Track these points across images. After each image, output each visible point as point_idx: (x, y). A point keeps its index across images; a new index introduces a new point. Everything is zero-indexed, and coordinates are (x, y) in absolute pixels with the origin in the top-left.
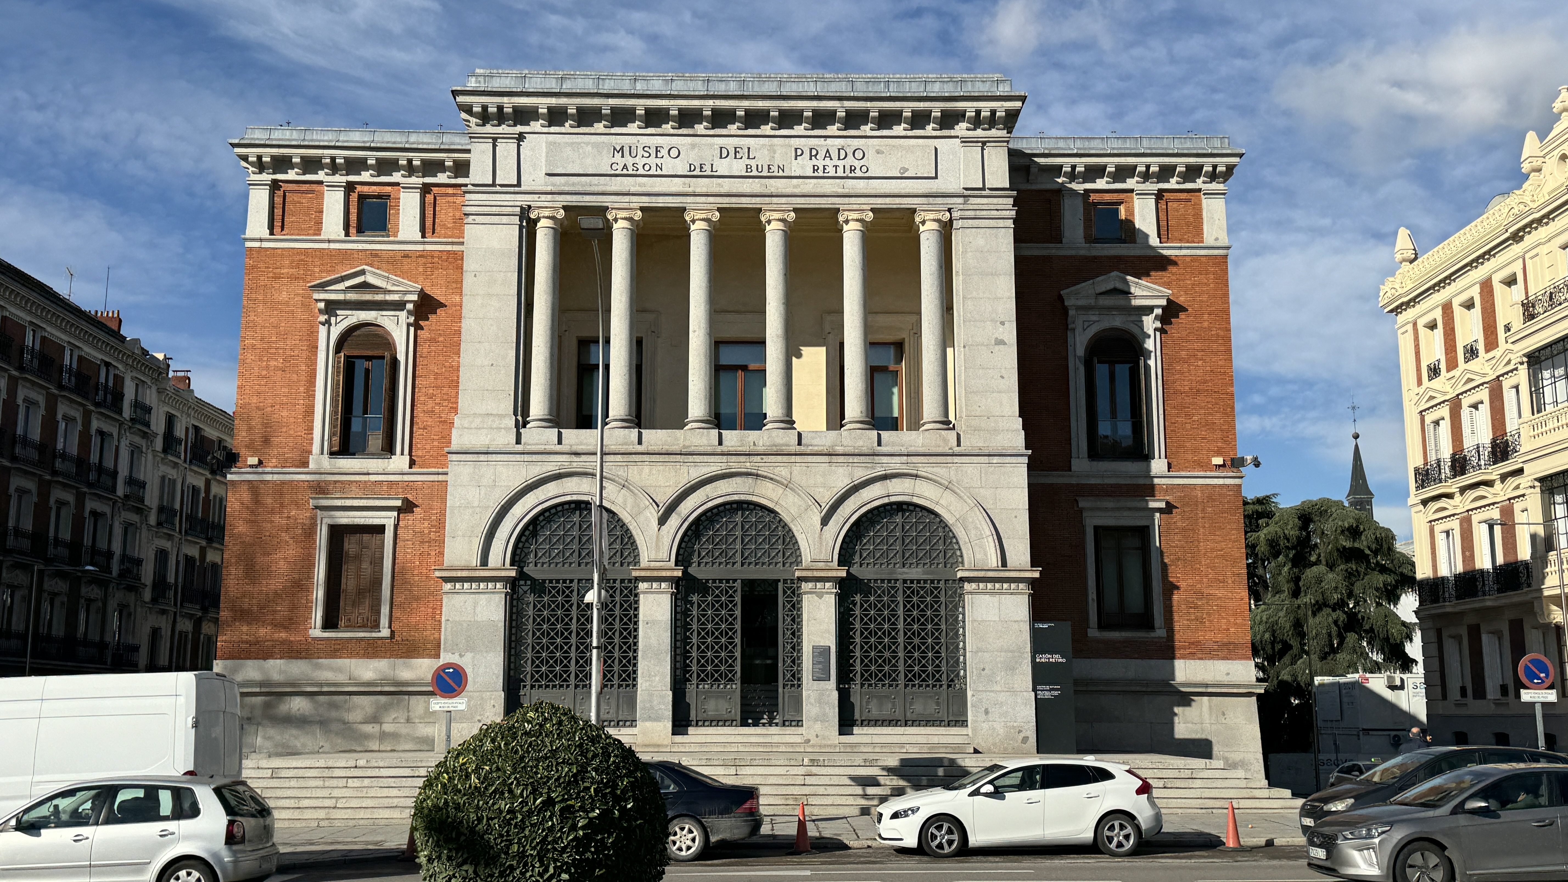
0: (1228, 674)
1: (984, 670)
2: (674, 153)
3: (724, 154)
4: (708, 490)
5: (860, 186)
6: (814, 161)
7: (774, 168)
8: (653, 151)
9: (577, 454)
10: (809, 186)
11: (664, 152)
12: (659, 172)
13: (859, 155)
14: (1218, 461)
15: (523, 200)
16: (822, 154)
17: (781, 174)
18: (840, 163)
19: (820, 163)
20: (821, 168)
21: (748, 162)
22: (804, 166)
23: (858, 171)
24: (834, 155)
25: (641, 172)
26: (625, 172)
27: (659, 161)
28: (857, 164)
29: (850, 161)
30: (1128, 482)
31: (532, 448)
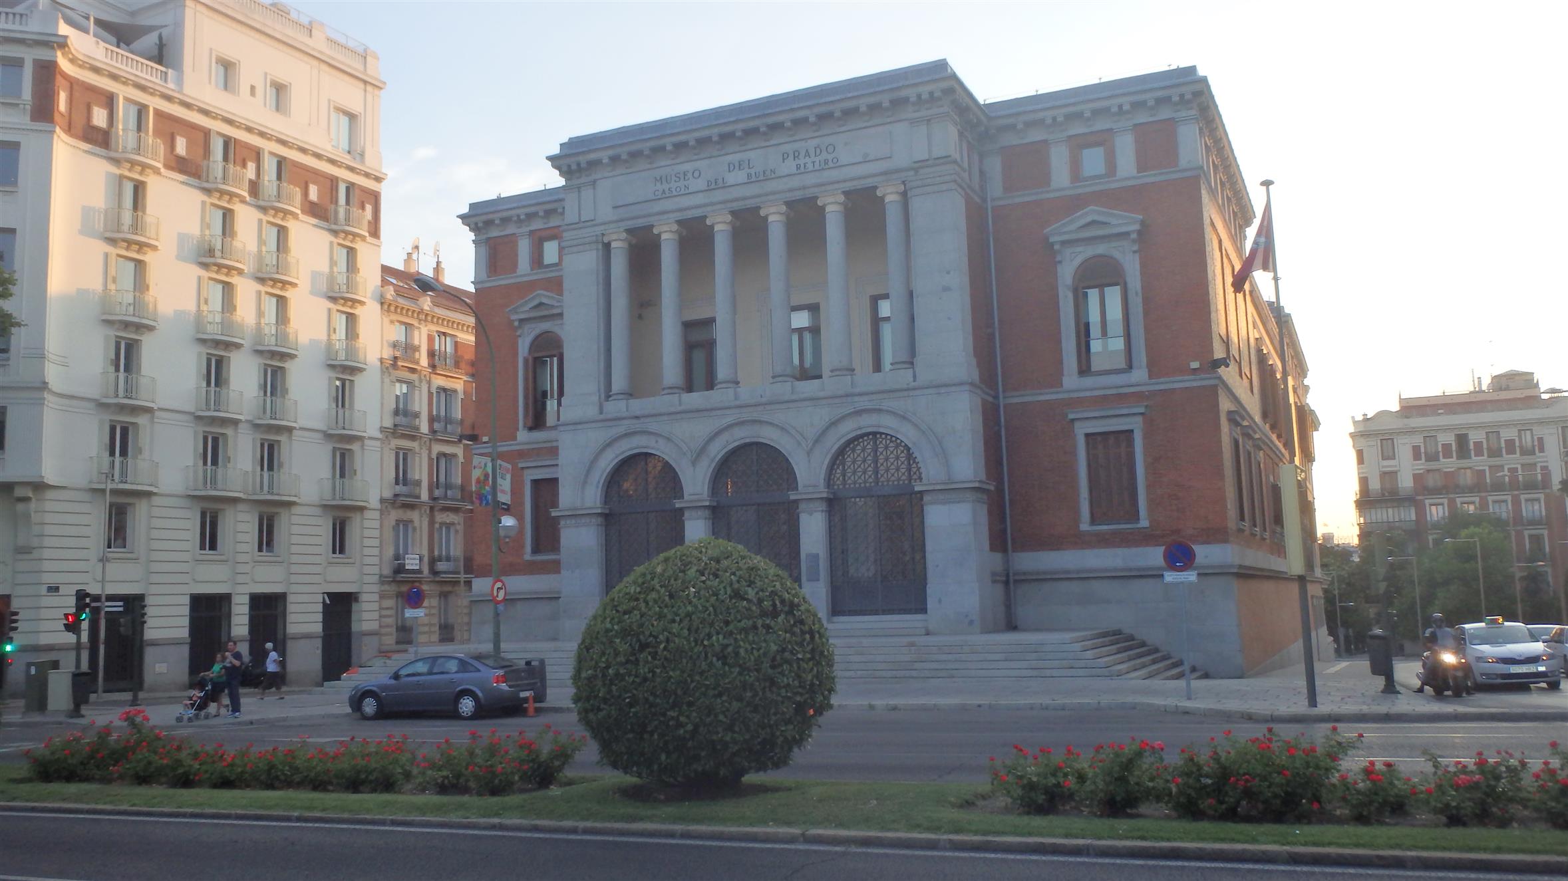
0: (1206, 557)
1: (937, 566)
2: (696, 174)
3: (732, 168)
4: (725, 437)
5: (834, 174)
6: (798, 161)
7: (768, 173)
8: (682, 176)
9: (637, 417)
10: (795, 182)
11: (690, 175)
12: (687, 192)
13: (831, 149)
14: (1195, 365)
15: (599, 230)
16: (803, 153)
17: (773, 176)
18: (817, 159)
19: (801, 162)
20: (802, 166)
21: (749, 171)
22: (790, 166)
23: (831, 164)
24: (812, 154)
25: (675, 193)
26: (664, 195)
27: (686, 183)
28: (830, 157)
29: (824, 155)
30: (1114, 391)
31: (609, 416)
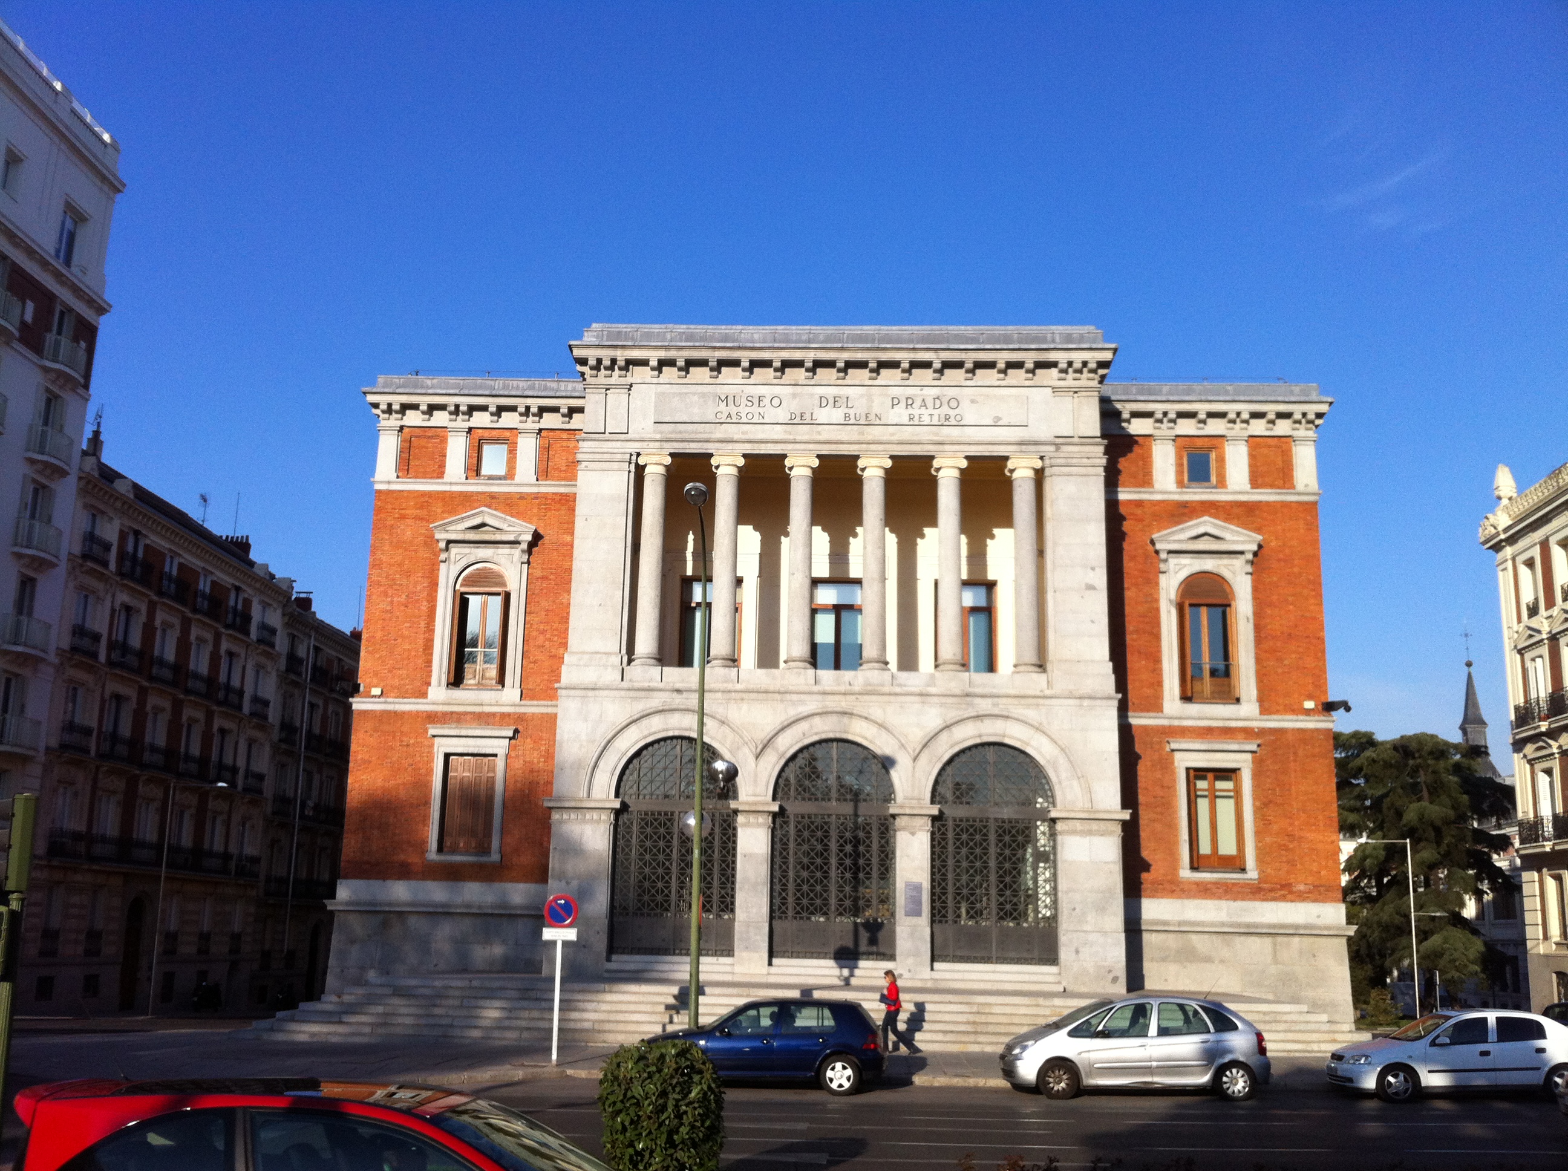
0: (1319, 917)
1: (1074, 909)
2: (776, 402)
3: (824, 403)
4: (804, 726)
5: (954, 433)
6: (910, 411)
7: (872, 417)
8: (756, 402)
9: (678, 691)
10: (907, 433)
11: (766, 401)
12: (761, 421)
13: (953, 404)
14: (1309, 705)
15: (633, 447)
16: (918, 403)
17: (878, 422)
18: (936, 412)
19: (916, 411)
20: (917, 417)
21: (847, 411)
22: (900, 414)
23: (952, 419)
24: (930, 404)
25: (744, 420)
26: (729, 420)
27: (761, 410)
28: (952, 413)
29: (945, 410)
30: (1220, 724)
31: (636, 685)
